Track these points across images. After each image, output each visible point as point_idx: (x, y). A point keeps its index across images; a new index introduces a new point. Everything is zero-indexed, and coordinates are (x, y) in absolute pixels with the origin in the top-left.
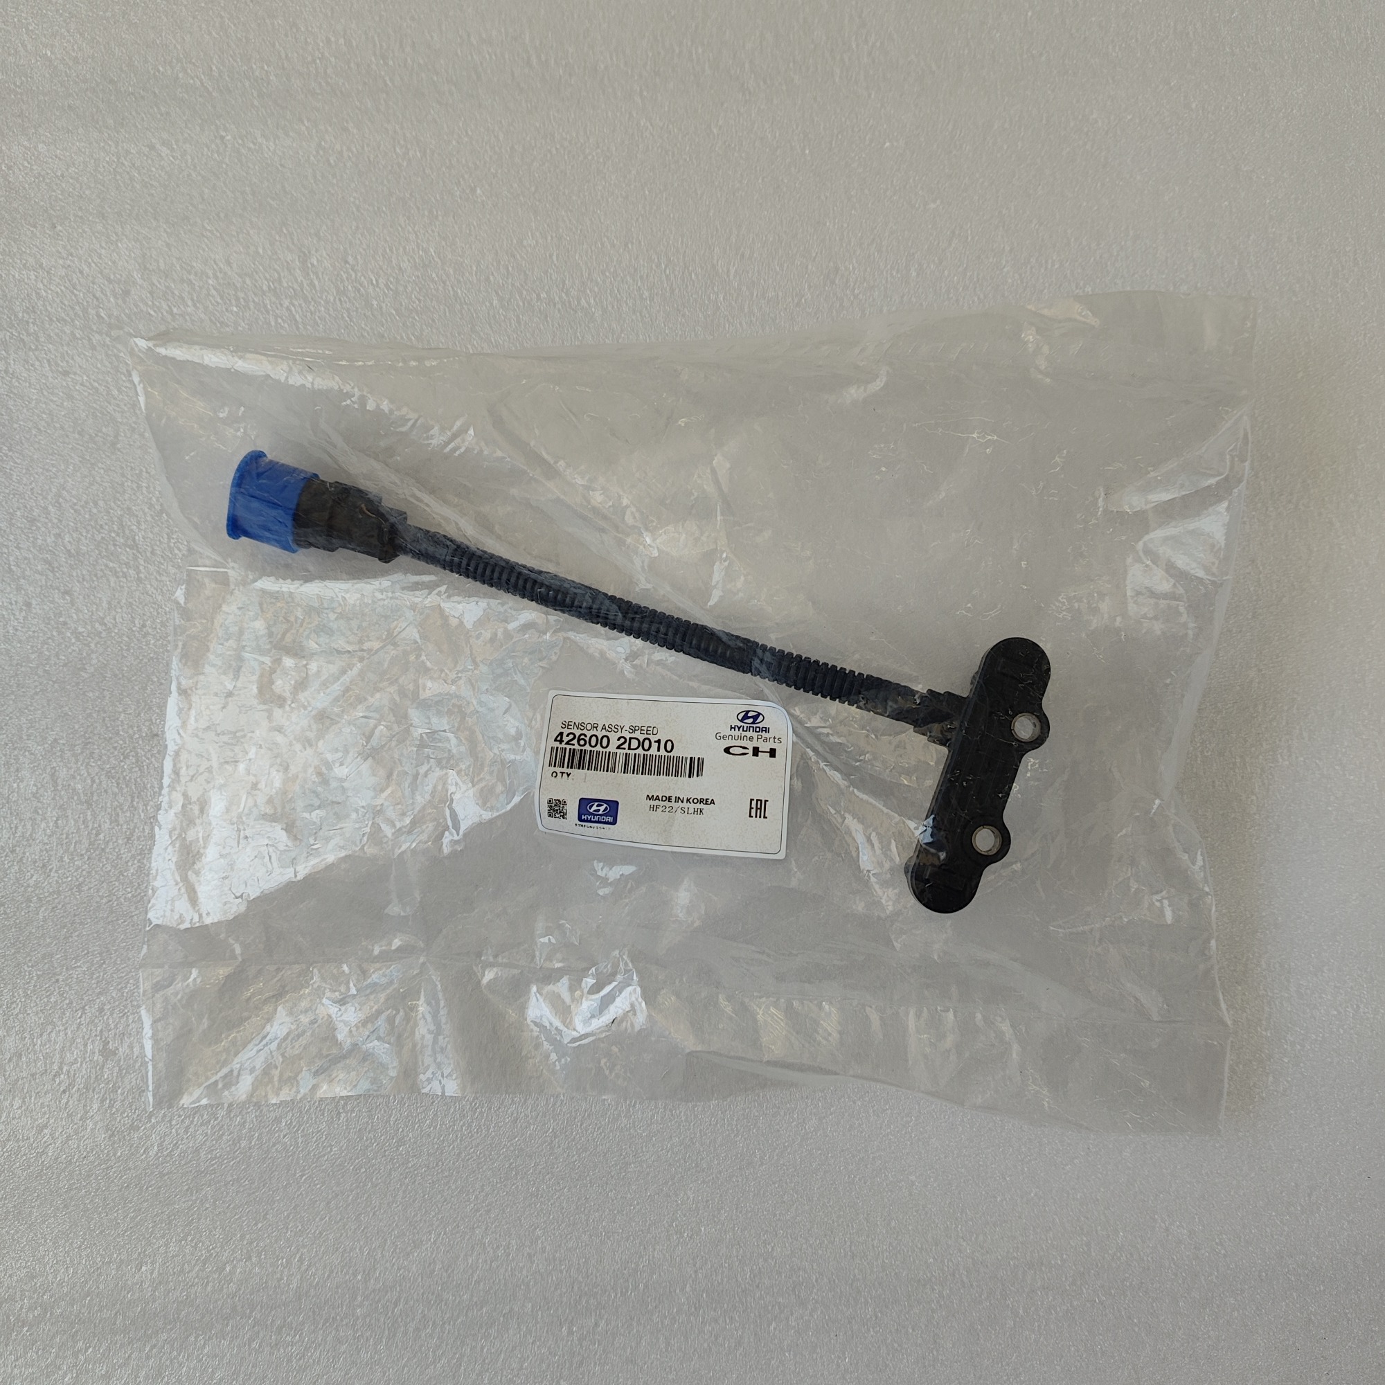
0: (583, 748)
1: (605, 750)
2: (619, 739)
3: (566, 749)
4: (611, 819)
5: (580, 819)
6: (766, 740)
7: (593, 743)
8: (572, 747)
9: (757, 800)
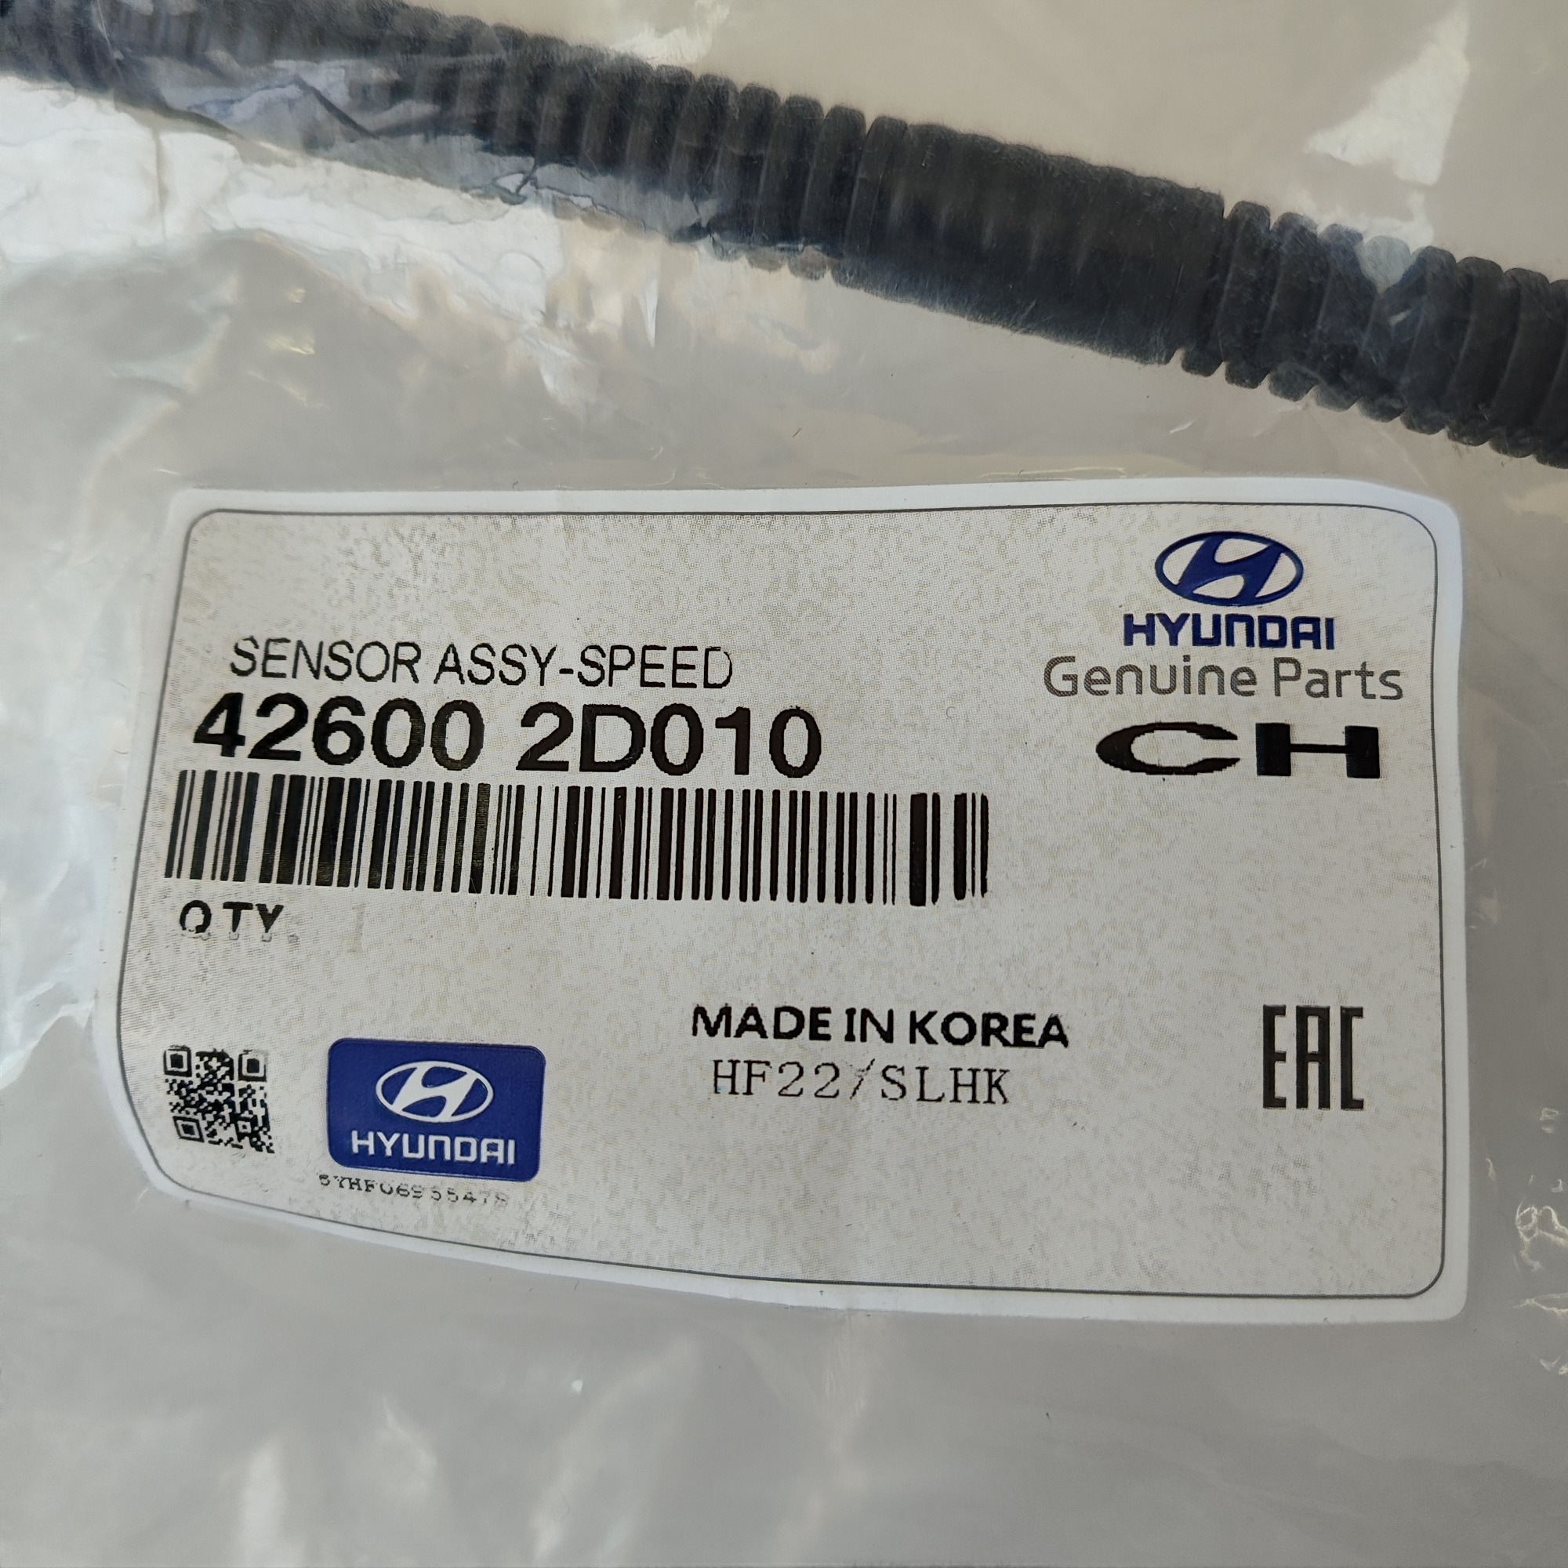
0: (347, 772)
1: (456, 778)
2: (529, 719)
3: (253, 778)
4: (505, 1152)
5: (340, 1151)
6: (1322, 685)
7: (397, 741)
8: (287, 768)
9: (1303, 1014)
